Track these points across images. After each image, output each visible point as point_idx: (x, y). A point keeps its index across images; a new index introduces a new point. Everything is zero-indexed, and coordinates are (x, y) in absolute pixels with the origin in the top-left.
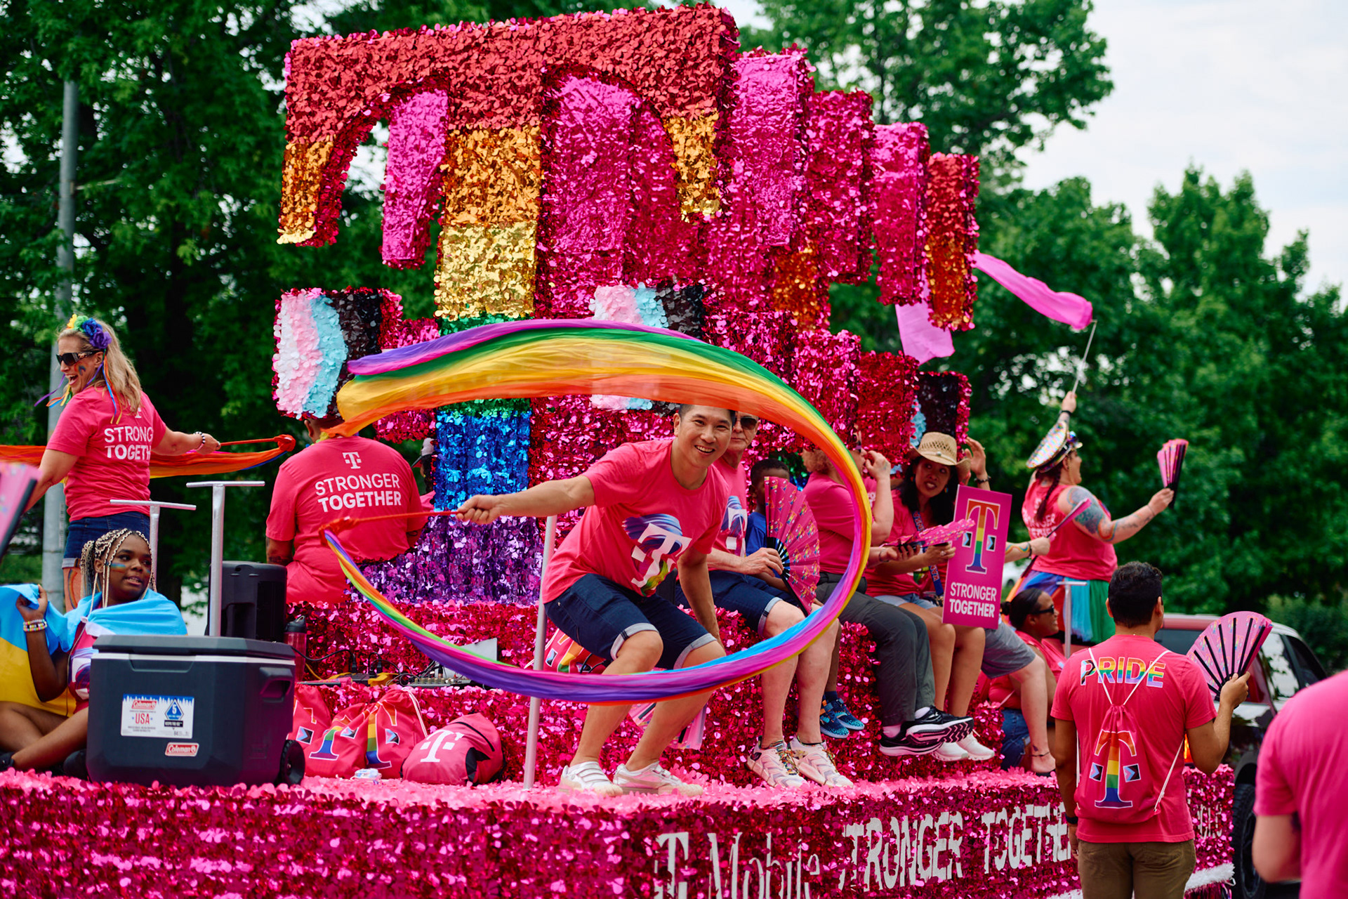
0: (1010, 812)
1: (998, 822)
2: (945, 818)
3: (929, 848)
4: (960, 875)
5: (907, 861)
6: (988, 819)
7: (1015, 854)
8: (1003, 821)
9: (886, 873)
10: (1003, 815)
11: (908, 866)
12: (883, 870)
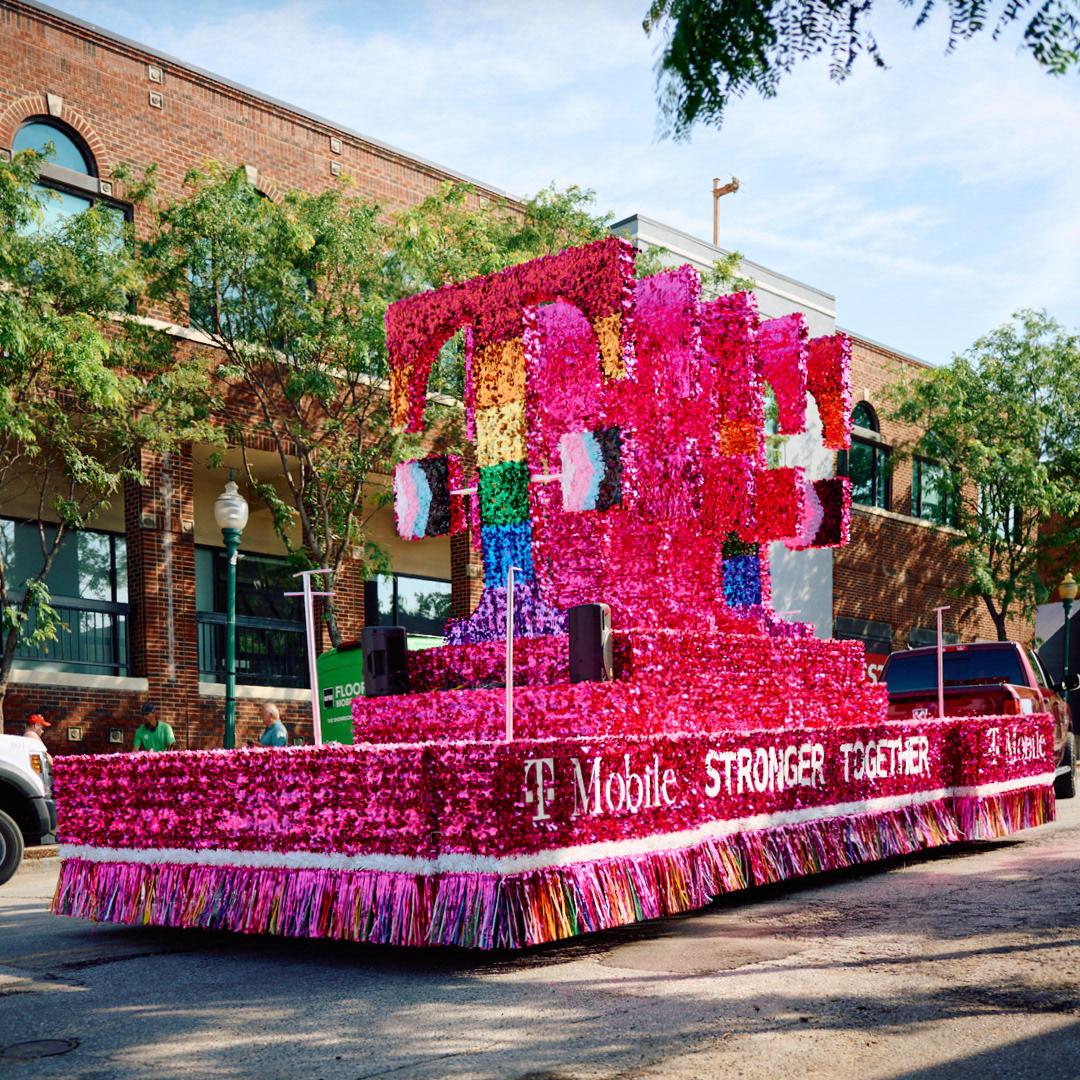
0: (865, 744)
1: (855, 750)
2: (806, 748)
3: (793, 767)
4: (823, 782)
5: (775, 774)
6: (846, 748)
7: (871, 769)
8: (859, 750)
9: (757, 781)
10: (859, 745)
11: (775, 778)
12: (753, 780)
